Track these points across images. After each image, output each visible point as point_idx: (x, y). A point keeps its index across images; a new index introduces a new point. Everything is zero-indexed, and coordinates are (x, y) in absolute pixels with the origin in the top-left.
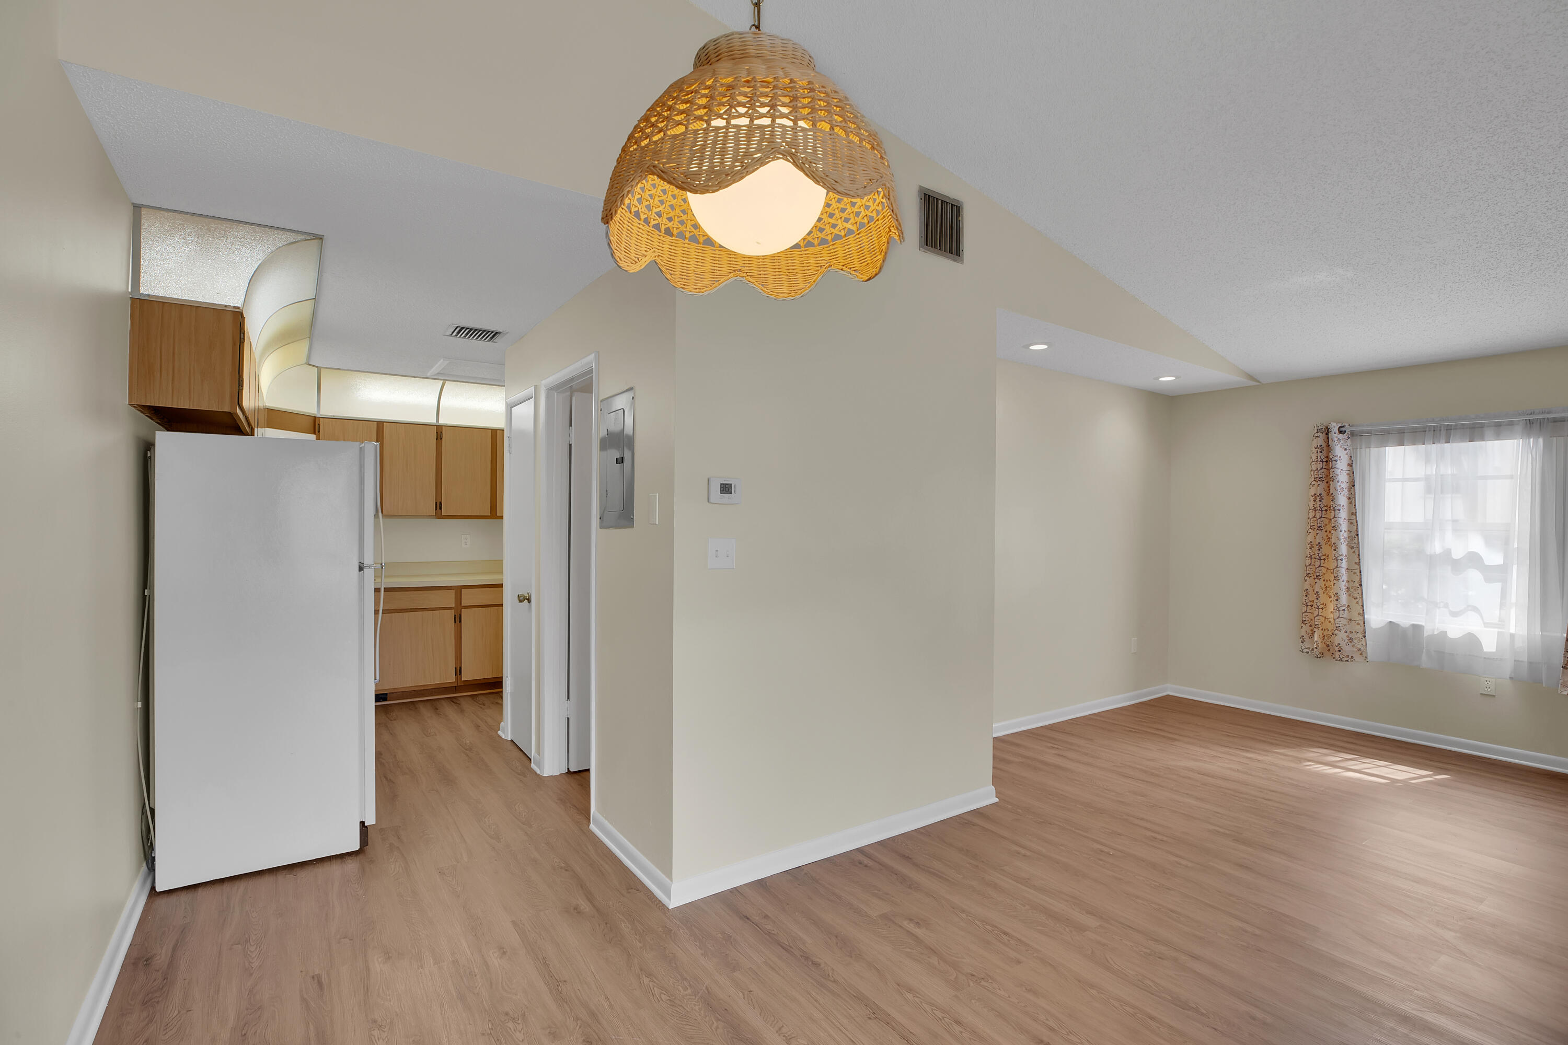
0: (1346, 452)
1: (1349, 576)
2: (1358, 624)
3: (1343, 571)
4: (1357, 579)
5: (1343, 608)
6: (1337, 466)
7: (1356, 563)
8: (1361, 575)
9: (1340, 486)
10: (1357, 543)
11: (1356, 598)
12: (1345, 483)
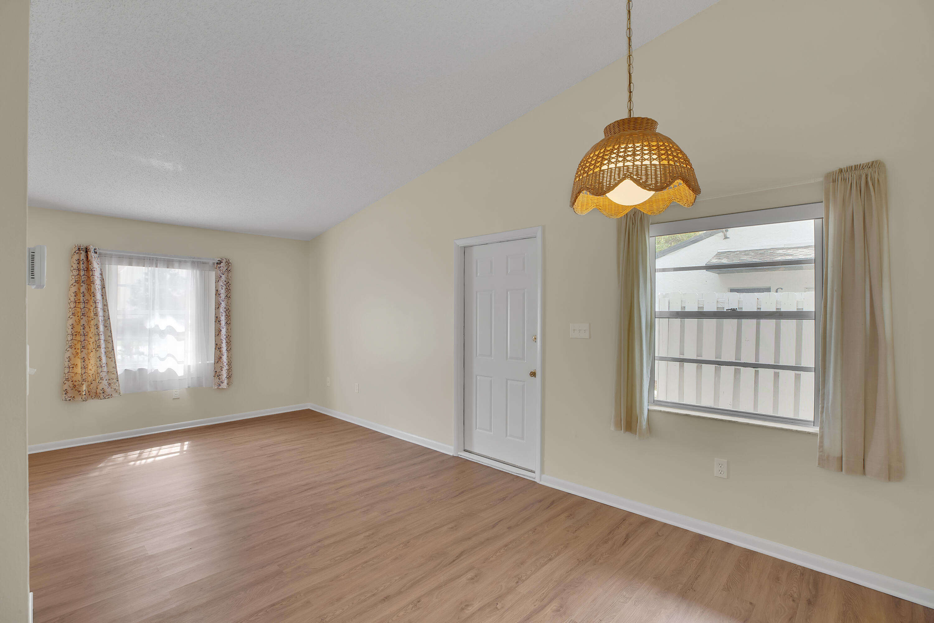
0: (99, 265)
1: (106, 345)
2: (113, 374)
3: (102, 342)
4: (110, 346)
5: (104, 365)
6: (95, 274)
7: (109, 336)
8: (113, 343)
9: (98, 287)
10: (109, 323)
11: (110, 358)
12: (99, 286)
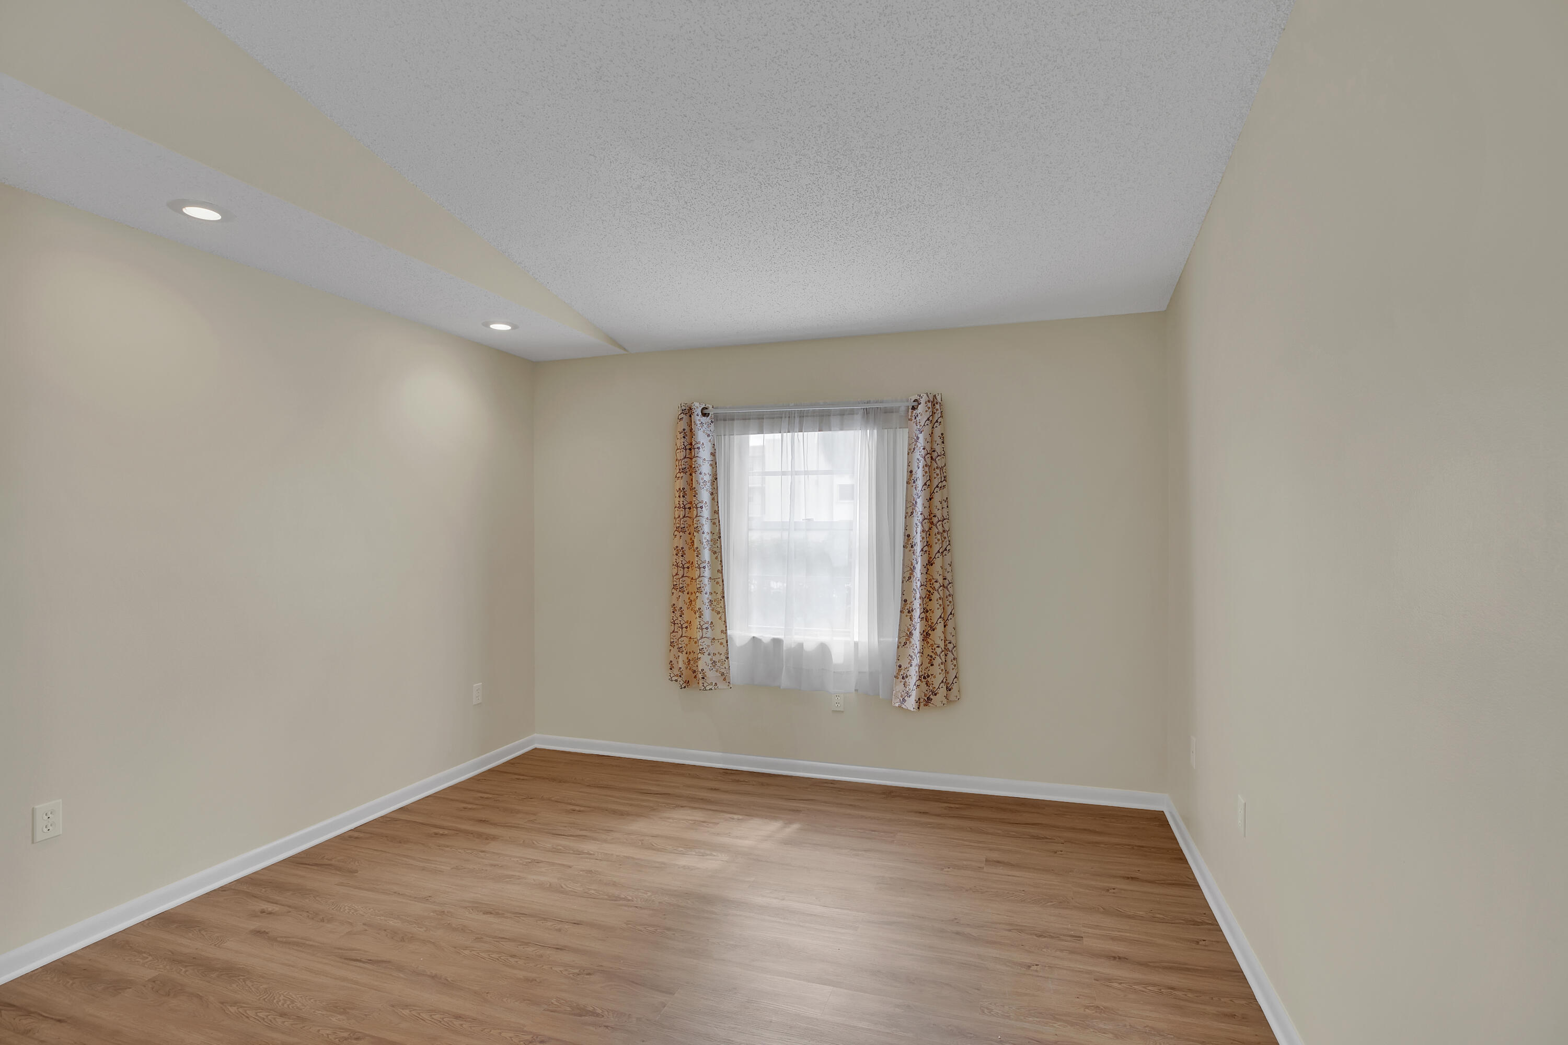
0: (709, 438)
1: (712, 587)
2: (721, 643)
3: (706, 581)
4: (719, 591)
5: (707, 625)
6: (700, 455)
7: (718, 571)
8: (723, 584)
9: (702, 479)
10: (719, 547)
11: (719, 613)
12: (708, 475)
